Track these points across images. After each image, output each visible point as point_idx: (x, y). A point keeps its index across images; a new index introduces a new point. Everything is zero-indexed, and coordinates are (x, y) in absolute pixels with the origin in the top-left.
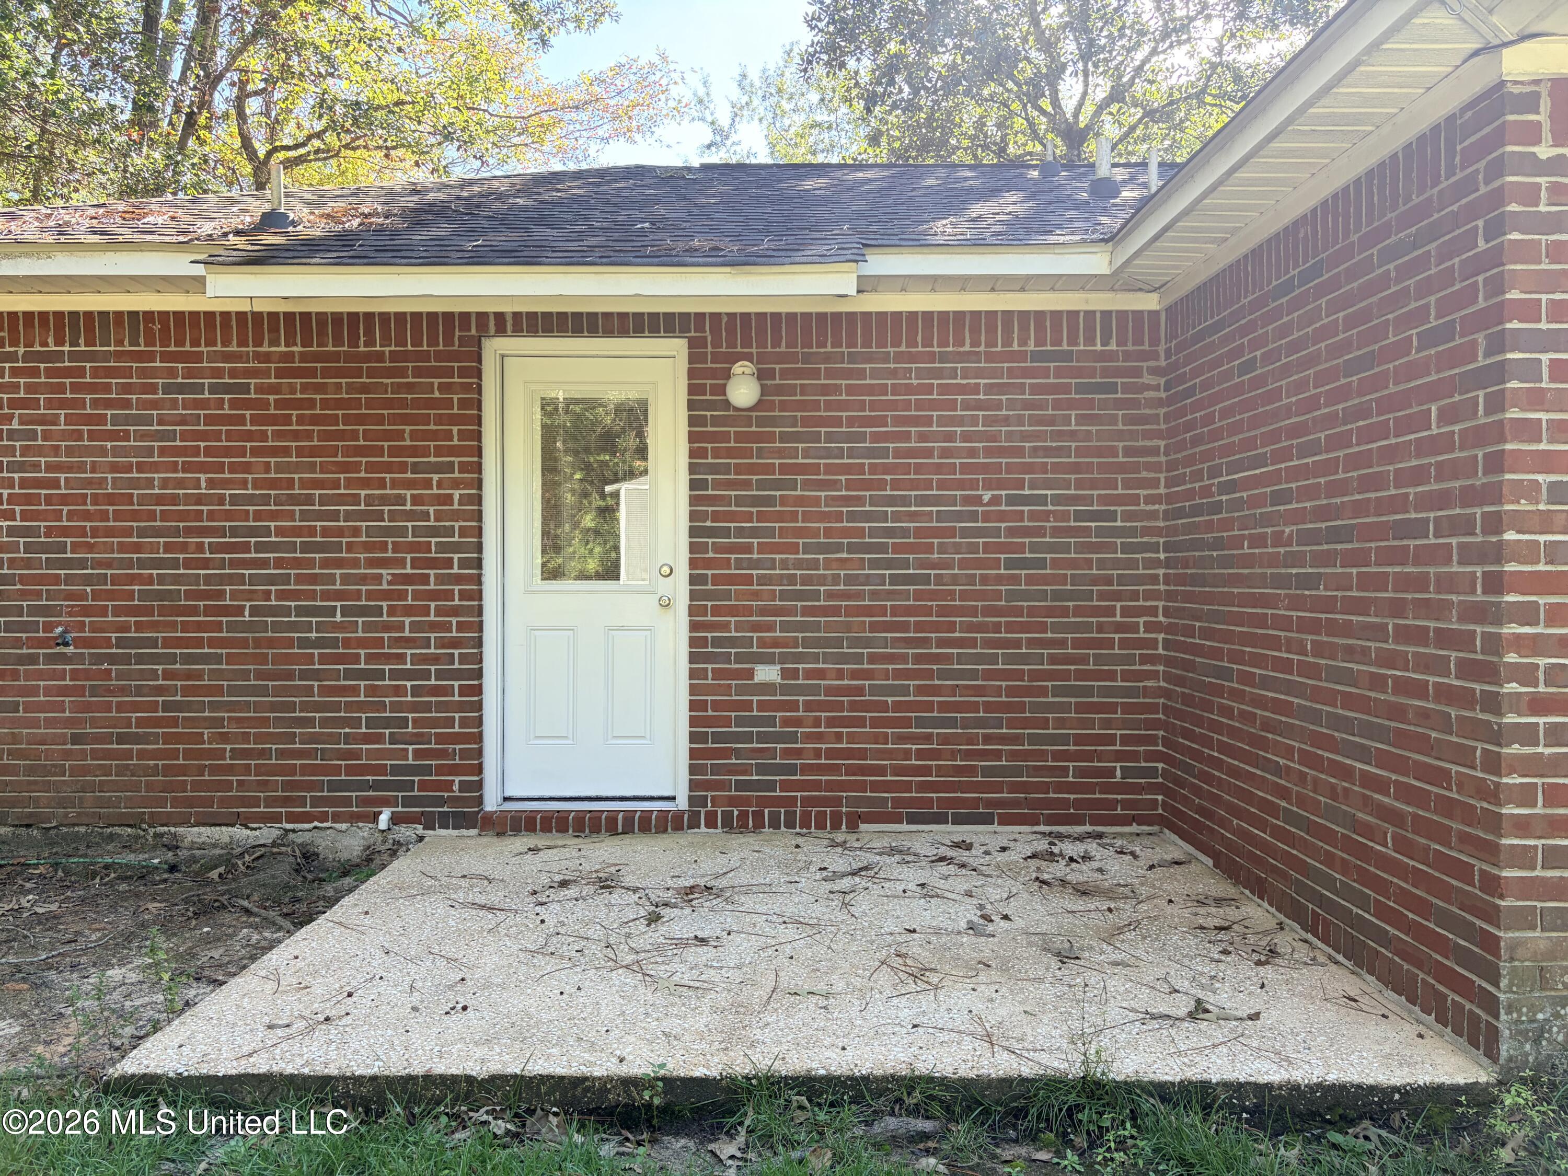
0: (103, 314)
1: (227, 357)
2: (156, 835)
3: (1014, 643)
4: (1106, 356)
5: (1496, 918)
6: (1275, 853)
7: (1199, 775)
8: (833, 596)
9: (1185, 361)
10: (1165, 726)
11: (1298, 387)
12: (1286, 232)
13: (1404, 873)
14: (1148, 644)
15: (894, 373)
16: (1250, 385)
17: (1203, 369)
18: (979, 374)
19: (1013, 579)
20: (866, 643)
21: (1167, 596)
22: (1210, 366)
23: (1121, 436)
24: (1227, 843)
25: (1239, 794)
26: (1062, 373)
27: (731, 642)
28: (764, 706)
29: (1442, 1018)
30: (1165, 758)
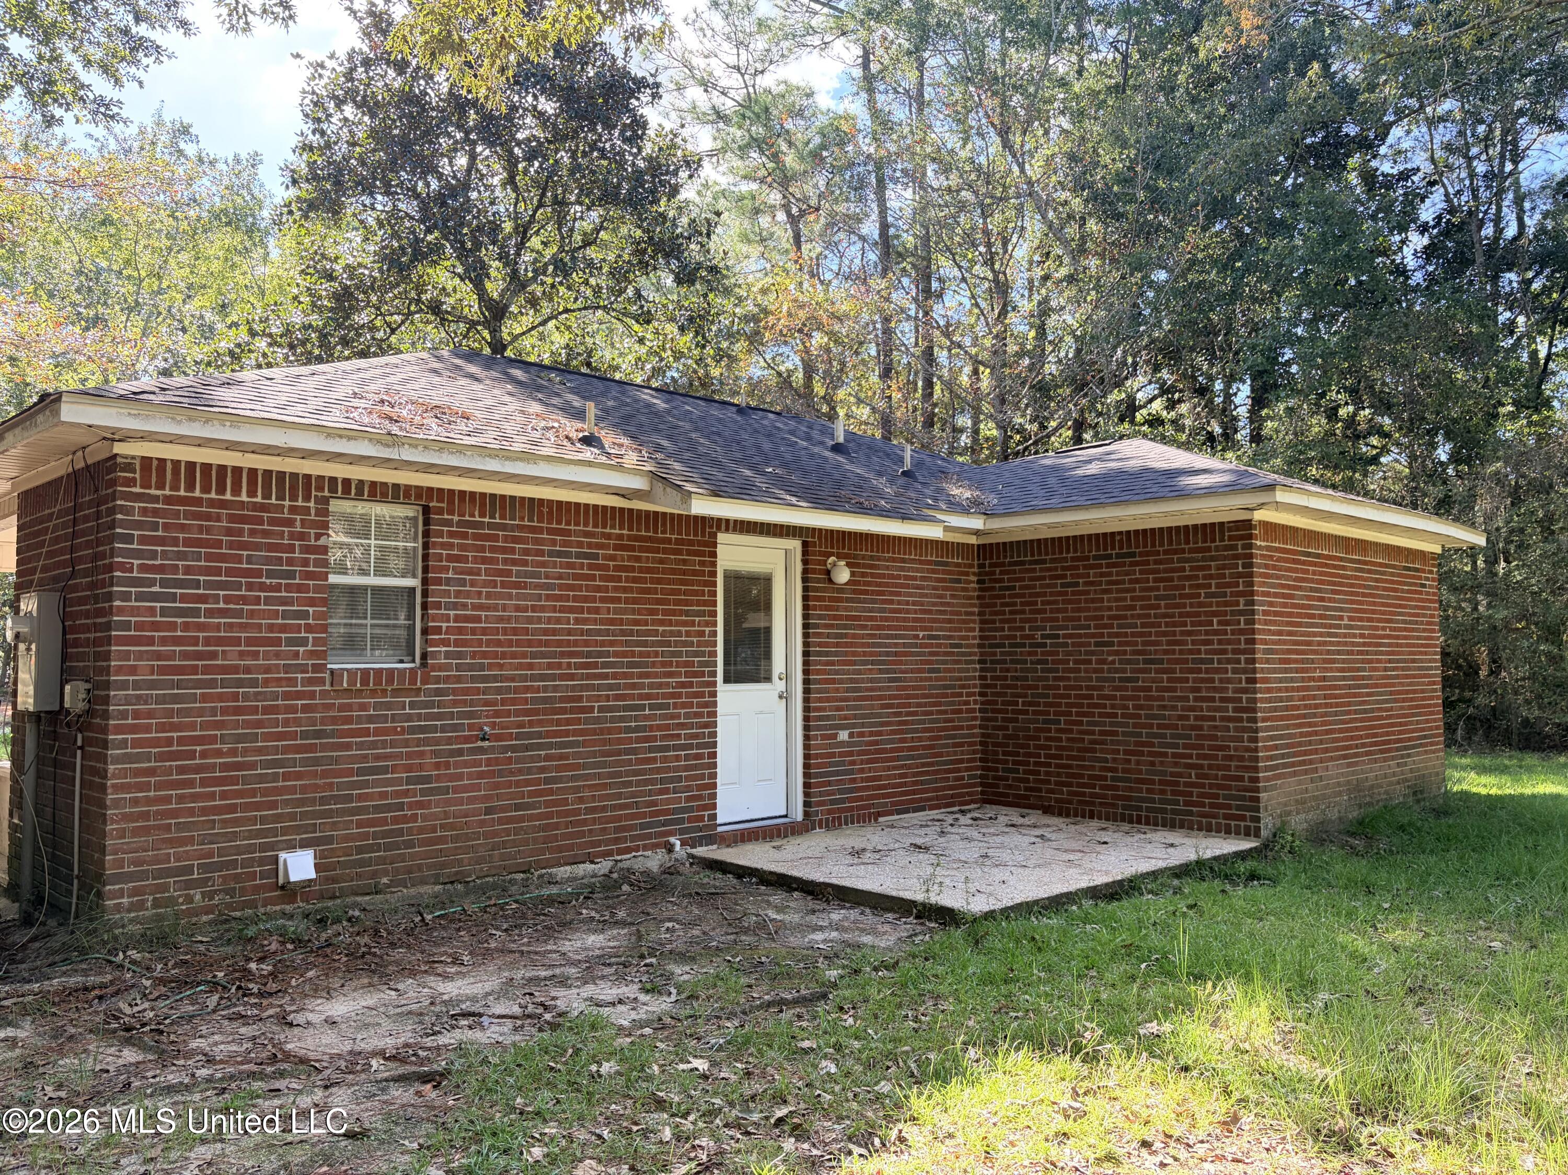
0: (513, 498)
1: (587, 534)
2: (541, 876)
3: (931, 713)
4: (958, 565)
5: (1257, 790)
6: (1104, 797)
7: (1025, 772)
8: (868, 689)
9: (1001, 573)
10: (983, 752)
11: (1117, 600)
12: (1105, 534)
13: (1203, 786)
14: (974, 710)
15: (887, 568)
16: (1073, 593)
17: (1023, 579)
18: (917, 570)
19: (930, 679)
20: (880, 715)
21: (982, 686)
22: (1031, 579)
23: (963, 605)
24: (1057, 800)
25: (1068, 775)
26: (944, 572)
27: (828, 718)
28: (841, 754)
29: (1228, 832)
30: (983, 768)
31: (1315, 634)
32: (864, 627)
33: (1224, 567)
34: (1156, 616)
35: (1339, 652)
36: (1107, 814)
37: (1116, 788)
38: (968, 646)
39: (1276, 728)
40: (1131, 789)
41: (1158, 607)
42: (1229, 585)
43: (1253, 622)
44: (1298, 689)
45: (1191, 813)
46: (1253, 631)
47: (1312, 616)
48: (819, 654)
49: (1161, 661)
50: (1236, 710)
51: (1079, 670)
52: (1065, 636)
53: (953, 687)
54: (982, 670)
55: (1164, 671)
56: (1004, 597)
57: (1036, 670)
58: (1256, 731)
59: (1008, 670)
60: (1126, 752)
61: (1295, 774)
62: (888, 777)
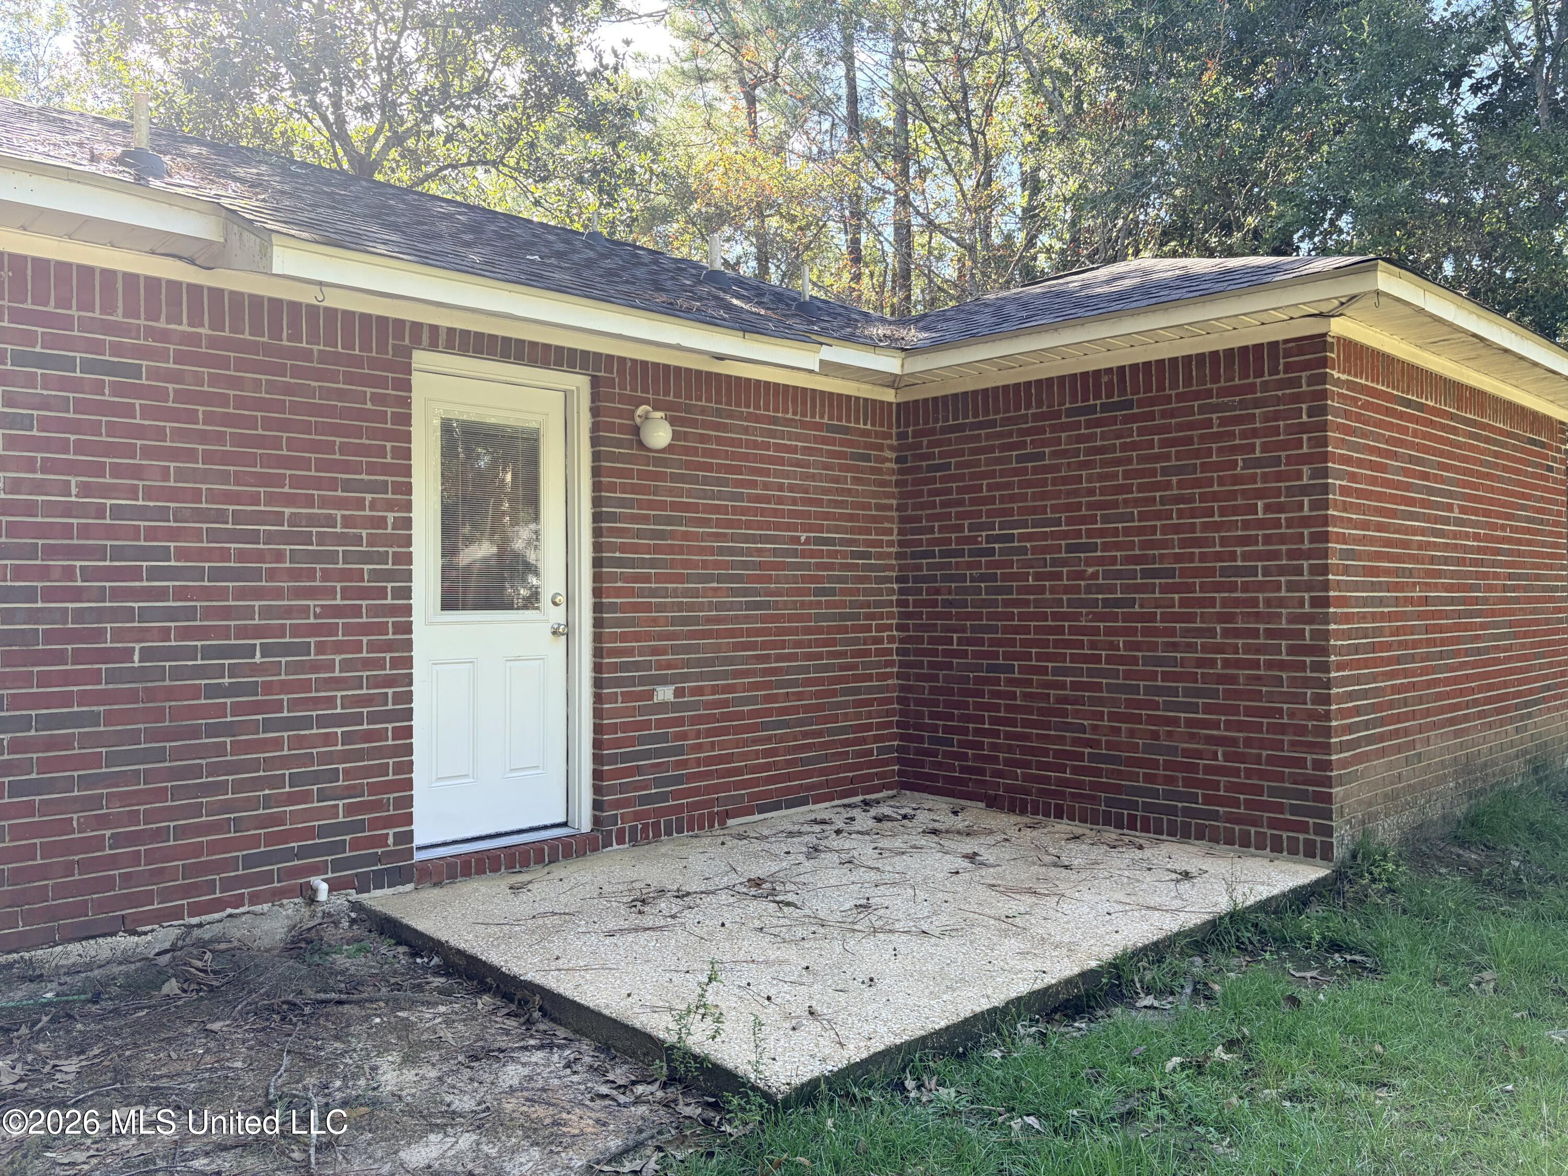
1: (109, 328)
3: (819, 656)
4: (865, 433)
5: (1328, 782)
6: (1080, 785)
7: (961, 744)
8: (709, 620)
9: (931, 444)
10: (902, 713)
11: (1103, 477)
12: (1085, 375)
13: (1236, 772)
14: (889, 652)
15: (746, 430)
16: (1035, 470)
17: (961, 453)
18: (798, 437)
19: (818, 604)
20: (731, 661)
21: (902, 615)
22: (974, 452)
23: (874, 495)
24: (1008, 788)
25: (1025, 750)
26: (843, 443)
27: (636, 666)
28: (660, 724)
29: (1277, 848)
30: (902, 737)
31: (1415, 531)
32: (705, 522)
33: (1277, 416)
34: (1163, 501)
35: (1446, 561)
36: (1083, 811)
37: (1098, 772)
38: (880, 556)
39: (1358, 680)
40: (1119, 775)
41: (1168, 486)
42: (1284, 445)
43: (1325, 505)
44: (1390, 617)
45: (1215, 816)
46: (1325, 520)
47: (1411, 502)
48: (620, 563)
49: (1171, 573)
50: (1292, 650)
51: (1042, 589)
52: (1022, 537)
53: (856, 616)
54: (901, 591)
55: (1174, 588)
56: (933, 480)
57: (978, 591)
58: (1328, 685)
59: (937, 591)
60: (1113, 716)
61: (1383, 752)
62: (745, 756)
